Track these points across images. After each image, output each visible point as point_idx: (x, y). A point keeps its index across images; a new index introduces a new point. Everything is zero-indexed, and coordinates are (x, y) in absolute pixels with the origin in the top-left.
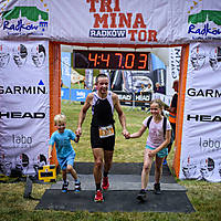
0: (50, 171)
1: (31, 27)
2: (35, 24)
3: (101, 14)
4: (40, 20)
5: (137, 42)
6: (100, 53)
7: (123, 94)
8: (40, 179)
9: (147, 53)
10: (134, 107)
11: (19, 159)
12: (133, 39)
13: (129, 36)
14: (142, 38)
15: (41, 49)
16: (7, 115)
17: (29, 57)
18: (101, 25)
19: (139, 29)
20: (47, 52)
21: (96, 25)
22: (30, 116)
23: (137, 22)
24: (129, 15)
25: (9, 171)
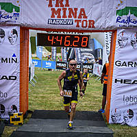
0: (18, 117)
1: (8, 17)
2: (10, 15)
3: (56, 9)
4: (14, 12)
5: (81, 28)
8: (11, 122)
9: (88, 36)
12: (78, 26)
13: (75, 24)
14: (84, 25)
15: (15, 32)
17: (6, 37)
18: (56, 16)
19: (83, 19)
20: (19, 35)
21: (53, 16)
23: (80, 14)
24: (76, 9)
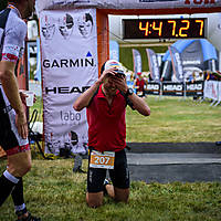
5: (192, 5)
6: (151, 21)
7: (173, 84)
9: (203, 19)
10: (185, 98)
11: (68, 138)
12: (187, 2)
15: (88, 18)
16: (55, 90)
20: (95, 22)
22: (79, 91)
25: (58, 151)
